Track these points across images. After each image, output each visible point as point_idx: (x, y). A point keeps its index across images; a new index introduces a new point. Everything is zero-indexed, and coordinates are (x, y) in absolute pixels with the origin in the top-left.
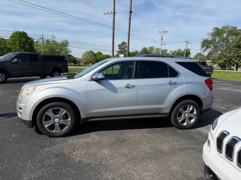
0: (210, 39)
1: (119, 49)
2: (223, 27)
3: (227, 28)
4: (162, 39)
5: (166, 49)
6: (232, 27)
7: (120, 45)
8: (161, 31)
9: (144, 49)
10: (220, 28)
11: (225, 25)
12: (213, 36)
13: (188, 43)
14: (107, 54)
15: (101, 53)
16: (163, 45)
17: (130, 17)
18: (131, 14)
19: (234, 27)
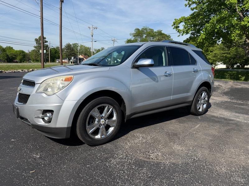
0: (132, 39)
1: (37, 43)
2: (143, 29)
3: (146, 29)
4: (92, 36)
5: (90, 47)
6: (150, 29)
7: (37, 39)
8: (91, 27)
9: (68, 45)
10: (140, 29)
11: (144, 27)
12: (134, 36)
13: (115, 42)
14: (21, 50)
15: (12, 48)
16: (94, 42)
17: (62, 7)
18: (62, 4)
19: (151, 30)
